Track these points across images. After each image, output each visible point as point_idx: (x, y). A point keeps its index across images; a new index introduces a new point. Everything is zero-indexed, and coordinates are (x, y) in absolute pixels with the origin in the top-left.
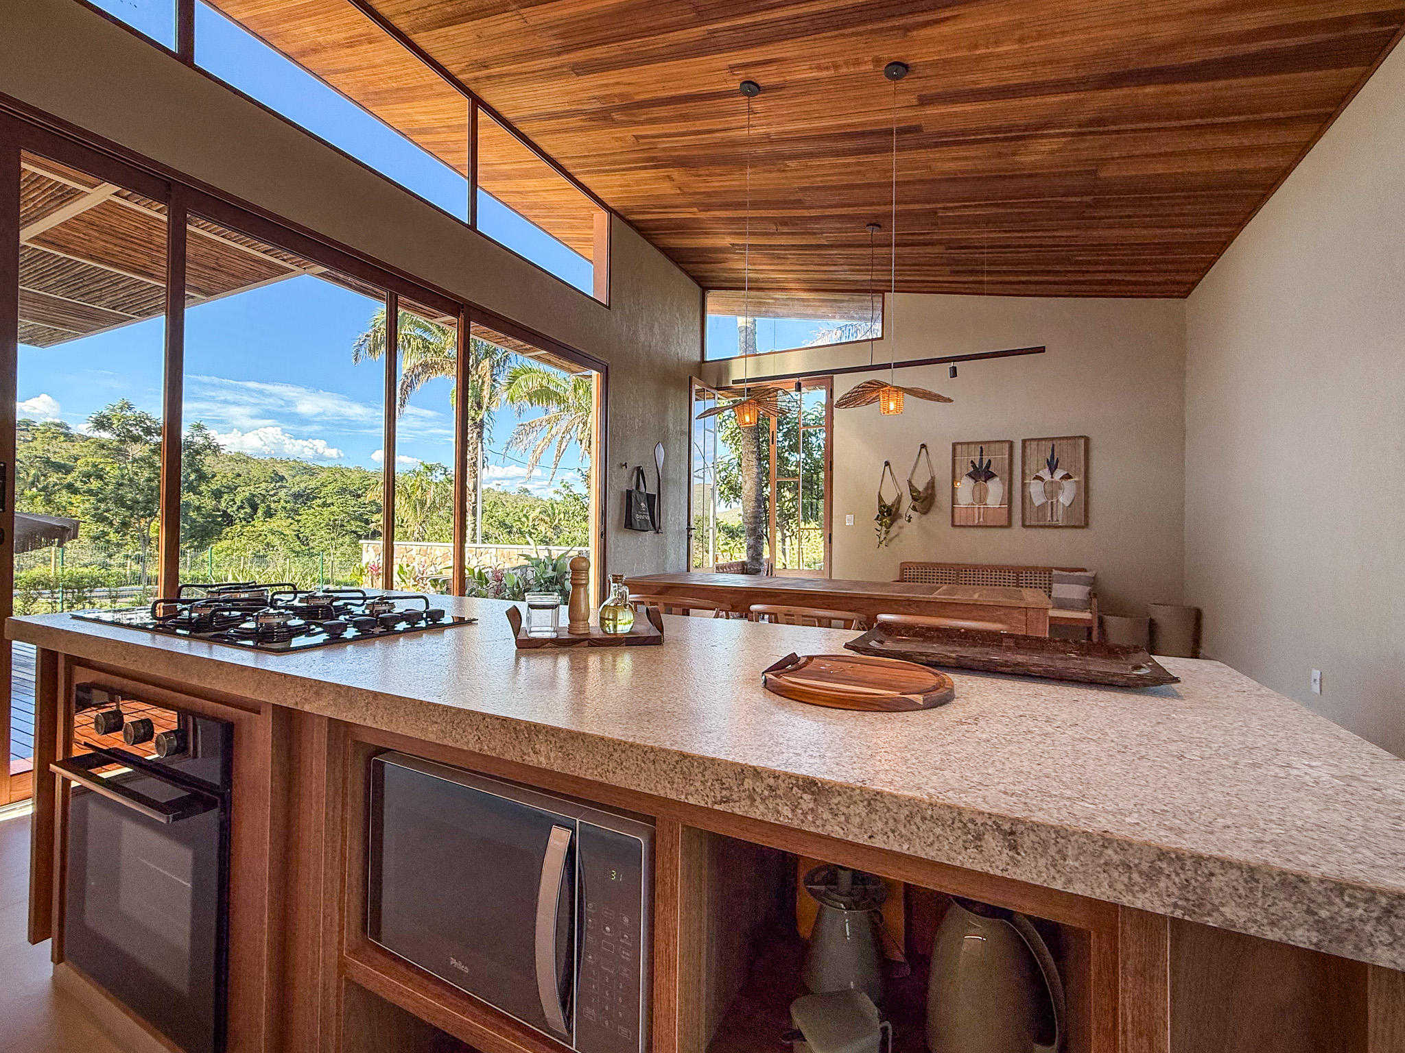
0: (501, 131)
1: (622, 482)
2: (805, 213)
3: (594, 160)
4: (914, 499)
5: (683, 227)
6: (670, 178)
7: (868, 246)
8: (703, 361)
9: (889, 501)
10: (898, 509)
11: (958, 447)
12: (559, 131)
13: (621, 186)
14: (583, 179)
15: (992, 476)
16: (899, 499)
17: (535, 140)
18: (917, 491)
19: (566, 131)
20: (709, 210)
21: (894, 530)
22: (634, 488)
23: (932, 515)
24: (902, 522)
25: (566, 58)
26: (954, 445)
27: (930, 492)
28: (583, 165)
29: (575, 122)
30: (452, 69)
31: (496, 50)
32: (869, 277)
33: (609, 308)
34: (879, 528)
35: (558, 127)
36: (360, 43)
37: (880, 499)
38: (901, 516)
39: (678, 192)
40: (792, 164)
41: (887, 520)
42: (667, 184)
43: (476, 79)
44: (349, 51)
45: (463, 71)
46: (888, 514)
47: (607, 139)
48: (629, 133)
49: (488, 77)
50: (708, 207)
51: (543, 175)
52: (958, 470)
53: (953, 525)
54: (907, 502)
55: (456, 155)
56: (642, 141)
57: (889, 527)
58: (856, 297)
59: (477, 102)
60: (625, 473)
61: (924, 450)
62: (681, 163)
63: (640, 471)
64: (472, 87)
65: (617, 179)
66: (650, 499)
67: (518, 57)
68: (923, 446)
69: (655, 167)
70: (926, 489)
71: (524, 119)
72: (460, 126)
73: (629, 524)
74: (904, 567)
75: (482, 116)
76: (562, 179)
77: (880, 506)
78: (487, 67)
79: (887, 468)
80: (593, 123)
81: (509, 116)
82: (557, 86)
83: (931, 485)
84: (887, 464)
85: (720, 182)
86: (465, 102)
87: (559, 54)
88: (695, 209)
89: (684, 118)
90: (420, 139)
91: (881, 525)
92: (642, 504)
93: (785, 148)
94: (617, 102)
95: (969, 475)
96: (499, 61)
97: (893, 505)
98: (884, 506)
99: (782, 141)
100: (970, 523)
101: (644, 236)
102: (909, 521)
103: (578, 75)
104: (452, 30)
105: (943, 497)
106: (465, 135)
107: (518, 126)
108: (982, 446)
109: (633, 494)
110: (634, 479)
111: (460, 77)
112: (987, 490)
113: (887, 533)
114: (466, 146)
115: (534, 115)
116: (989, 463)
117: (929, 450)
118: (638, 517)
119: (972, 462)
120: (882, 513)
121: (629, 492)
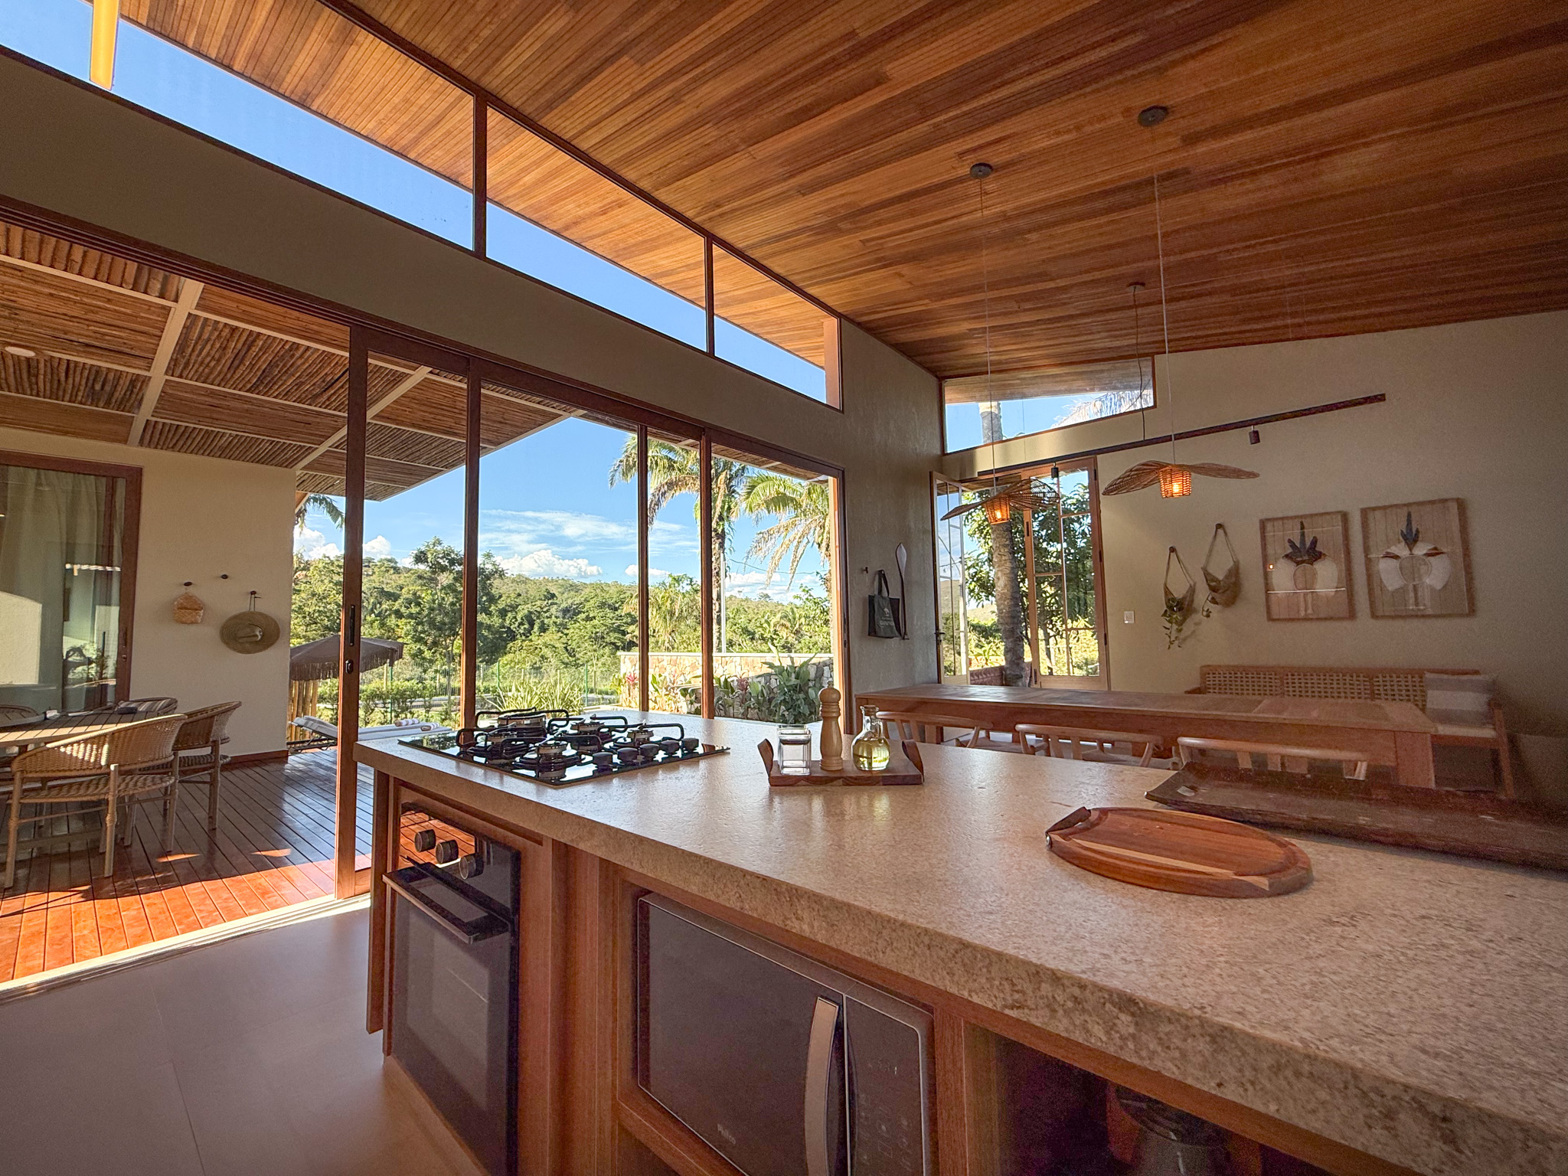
0: (734, 260)
1: (866, 586)
2: (1052, 285)
3: (823, 270)
4: (1213, 589)
5: (916, 321)
6: (900, 275)
7: (1130, 307)
8: (944, 454)
9: (1178, 593)
10: (1192, 601)
11: (1269, 526)
12: (788, 250)
13: (848, 291)
14: (812, 291)
15: (1321, 556)
16: (1192, 590)
17: (765, 263)
18: (1217, 580)
19: (795, 248)
20: (942, 299)
21: (1189, 627)
22: (876, 593)
23: (1239, 608)
24: (1199, 617)
25: (793, 182)
26: (1263, 522)
27: (1233, 579)
28: (811, 278)
29: (803, 238)
30: (689, 214)
31: (728, 190)
32: (1134, 341)
33: (843, 412)
34: (1168, 625)
35: (786, 247)
36: (612, 209)
37: (1166, 591)
38: (1195, 611)
39: (909, 286)
40: (1034, 236)
41: (1177, 616)
42: (898, 281)
43: (710, 219)
44: (601, 218)
45: (699, 214)
46: (1179, 608)
47: (835, 248)
48: (854, 240)
49: (721, 215)
50: (942, 296)
51: (773, 294)
52: (1270, 551)
53: (1270, 619)
54: (1203, 595)
55: (694, 290)
56: (868, 244)
57: (1181, 623)
58: (1119, 364)
59: (711, 239)
60: (867, 578)
61: (1220, 531)
62: (913, 258)
63: (882, 575)
64: (706, 226)
65: (844, 284)
66: (894, 604)
67: (747, 191)
68: (1219, 526)
69: (885, 266)
70: (1228, 577)
71: (753, 246)
72: (697, 264)
73: (873, 631)
74: (1207, 671)
75: (717, 251)
76: (791, 295)
77: (1168, 601)
78: (719, 206)
79: (1173, 555)
80: (819, 237)
81: (740, 245)
82: (783, 210)
83: (1235, 572)
84: (1172, 550)
85: (954, 269)
86: (700, 241)
87: (785, 180)
88: (927, 301)
89: (913, 214)
90: (662, 281)
91: (1169, 621)
93: (1022, 223)
94: (843, 212)
95: (1287, 556)
96: (731, 198)
97: (1184, 598)
98: (1173, 599)
99: (1018, 216)
100: (1292, 616)
101: (875, 336)
102: (1208, 616)
103: (804, 195)
104: (688, 181)
105: (1252, 584)
106: (702, 270)
107: (749, 253)
108: (1302, 522)
109: (876, 600)
110: (876, 583)
111: (697, 220)
112: (1314, 574)
113: (1179, 631)
114: (703, 280)
115: (763, 241)
116: (1314, 542)
117: (1228, 531)
118: (881, 623)
119: (1290, 541)
120: (1171, 608)
121: (871, 599)
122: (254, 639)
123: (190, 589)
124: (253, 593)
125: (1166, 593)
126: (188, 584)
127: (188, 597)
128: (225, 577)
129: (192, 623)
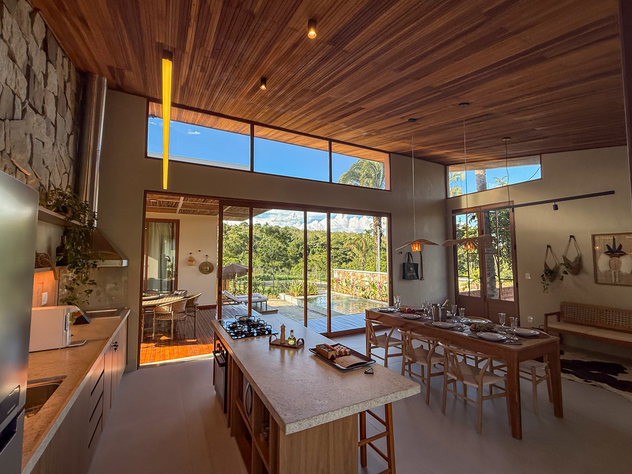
1: (399, 260)
4: (568, 267)
8: (447, 198)
9: (551, 267)
10: (556, 272)
11: (597, 238)
12: (360, 140)
14: (376, 148)
15: (624, 254)
16: (558, 267)
17: (354, 143)
18: (570, 262)
21: (555, 283)
22: (407, 262)
23: (582, 276)
24: (558, 280)
26: (593, 236)
27: (578, 262)
33: (391, 191)
34: (544, 282)
37: (546, 265)
41: (549, 278)
46: (550, 274)
48: (381, 136)
50: (426, 146)
52: (597, 250)
53: (596, 281)
54: (563, 268)
57: (550, 281)
60: (402, 256)
61: (572, 239)
62: (405, 138)
63: (410, 254)
64: (330, 138)
66: (416, 266)
68: (572, 237)
70: (575, 261)
73: (404, 277)
75: (333, 143)
77: (545, 270)
79: (549, 249)
83: (579, 259)
84: (549, 246)
91: (544, 280)
92: (411, 269)
95: (606, 253)
97: (554, 269)
98: (548, 270)
100: (608, 282)
102: (562, 280)
105: (587, 266)
107: (346, 142)
108: (614, 237)
109: (406, 264)
110: (407, 257)
112: (620, 263)
116: (621, 246)
117: (576, 239)
118: (408, 274)
119: (607, 245)
120: (546, 274)
121: (404, 264)
122: (207, 270)
123: (192, 255)
124: (207, 255)
125: (545, 266)
126: (191, 253)
127: (191, 257)
128: (200, 251)
129: (192, 265)
